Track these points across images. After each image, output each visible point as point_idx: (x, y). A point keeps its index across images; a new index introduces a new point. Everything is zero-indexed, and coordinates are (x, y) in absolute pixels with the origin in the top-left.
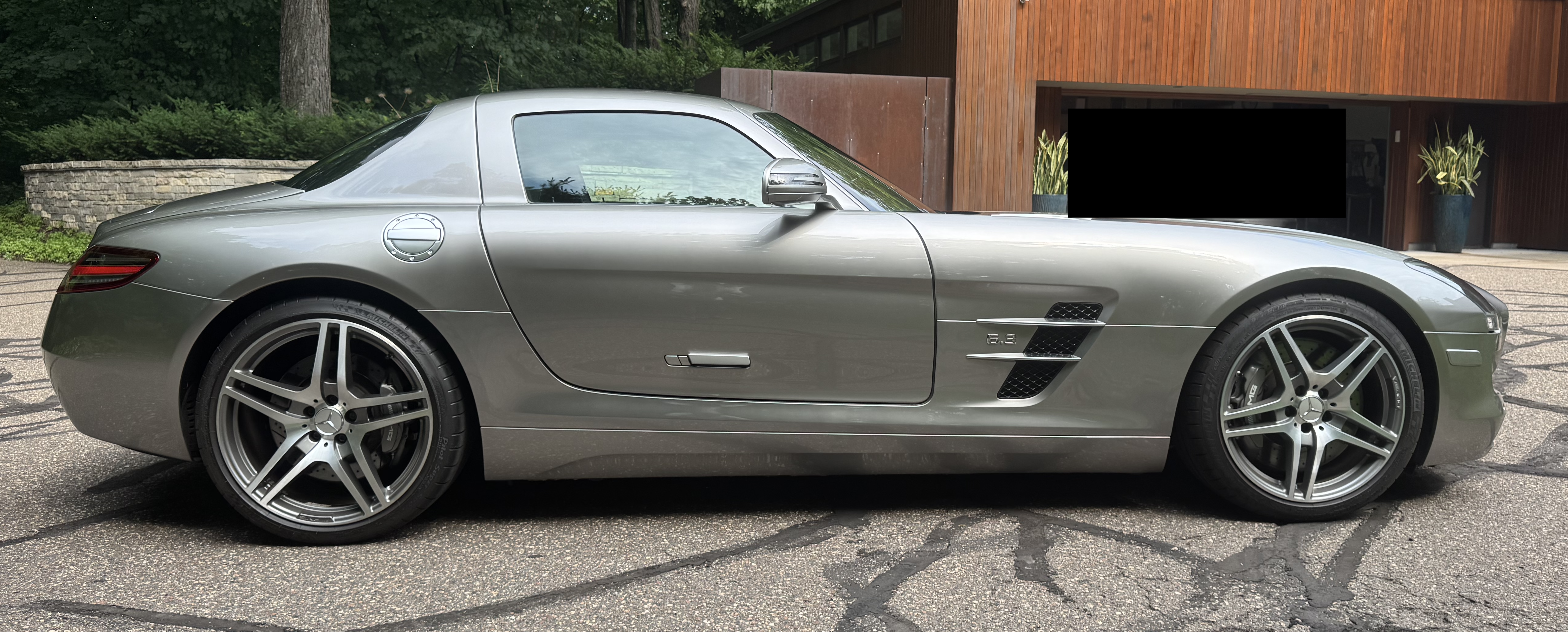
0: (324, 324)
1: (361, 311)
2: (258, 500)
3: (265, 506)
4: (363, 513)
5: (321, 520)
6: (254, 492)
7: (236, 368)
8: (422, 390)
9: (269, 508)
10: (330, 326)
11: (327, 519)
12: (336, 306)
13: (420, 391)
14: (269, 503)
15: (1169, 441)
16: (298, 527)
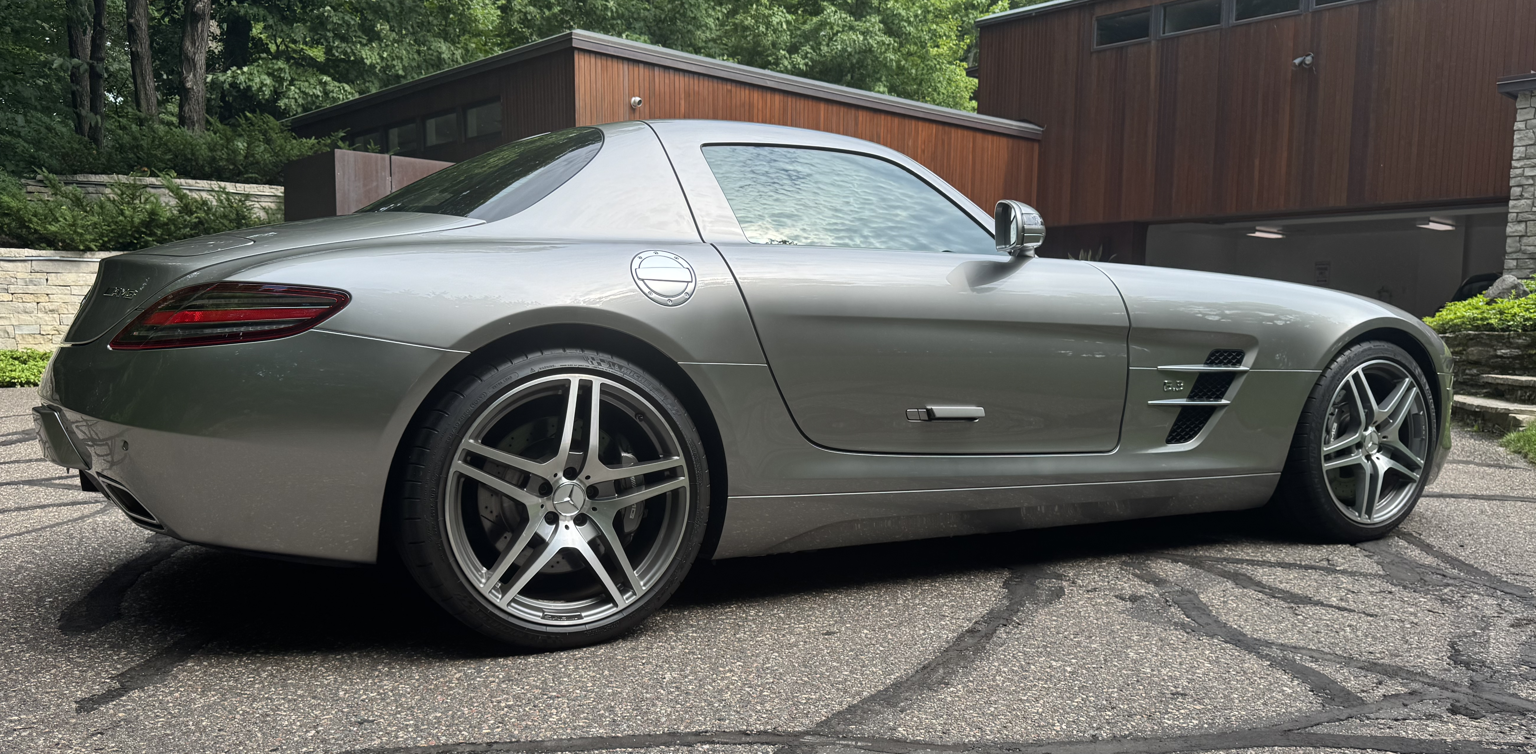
0: (575, 379)
1: (614, 364)
2: (497, 602)
3: (504, 607)
4: (616, 605)
5: (569, 618)
6: (490, 592)
7: (470, 438)
8: (679, 456)
9: (510, 610)
10: (581, 383)
11: (575, 616)
12: (586, 359)
13: (676, 458)
14: (509, 604)
15: (1279, 477)
16: (543, 629)
